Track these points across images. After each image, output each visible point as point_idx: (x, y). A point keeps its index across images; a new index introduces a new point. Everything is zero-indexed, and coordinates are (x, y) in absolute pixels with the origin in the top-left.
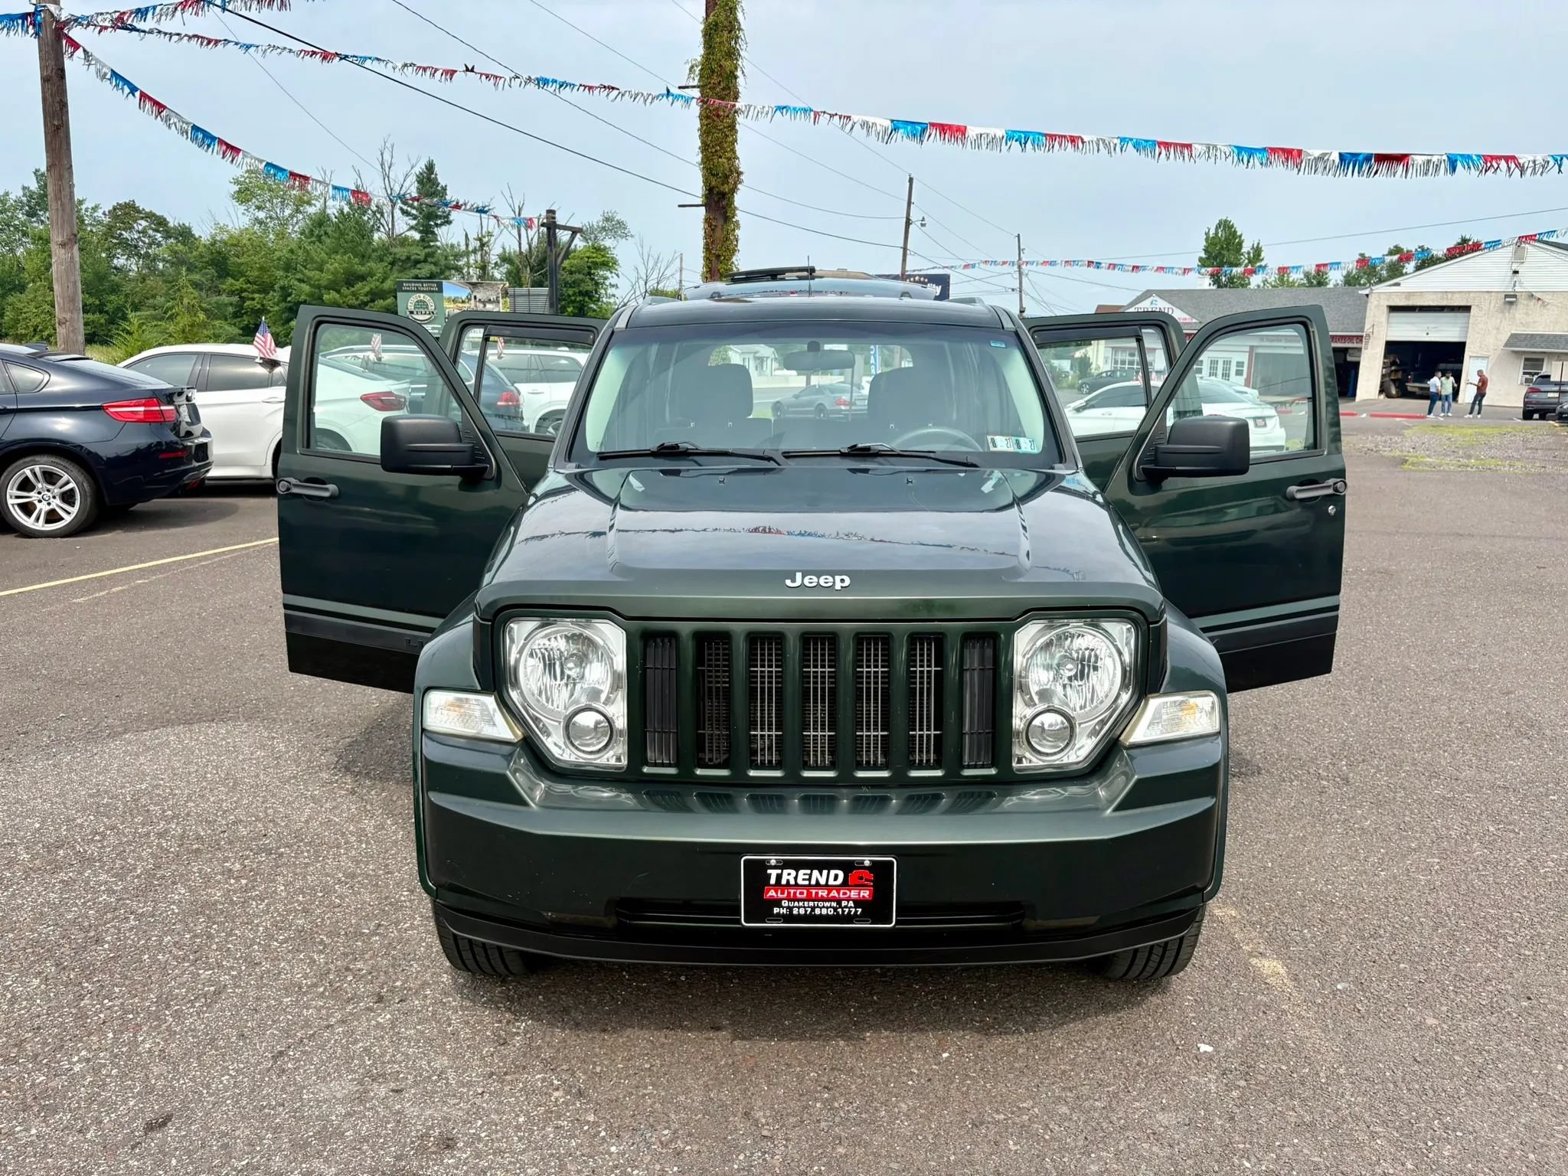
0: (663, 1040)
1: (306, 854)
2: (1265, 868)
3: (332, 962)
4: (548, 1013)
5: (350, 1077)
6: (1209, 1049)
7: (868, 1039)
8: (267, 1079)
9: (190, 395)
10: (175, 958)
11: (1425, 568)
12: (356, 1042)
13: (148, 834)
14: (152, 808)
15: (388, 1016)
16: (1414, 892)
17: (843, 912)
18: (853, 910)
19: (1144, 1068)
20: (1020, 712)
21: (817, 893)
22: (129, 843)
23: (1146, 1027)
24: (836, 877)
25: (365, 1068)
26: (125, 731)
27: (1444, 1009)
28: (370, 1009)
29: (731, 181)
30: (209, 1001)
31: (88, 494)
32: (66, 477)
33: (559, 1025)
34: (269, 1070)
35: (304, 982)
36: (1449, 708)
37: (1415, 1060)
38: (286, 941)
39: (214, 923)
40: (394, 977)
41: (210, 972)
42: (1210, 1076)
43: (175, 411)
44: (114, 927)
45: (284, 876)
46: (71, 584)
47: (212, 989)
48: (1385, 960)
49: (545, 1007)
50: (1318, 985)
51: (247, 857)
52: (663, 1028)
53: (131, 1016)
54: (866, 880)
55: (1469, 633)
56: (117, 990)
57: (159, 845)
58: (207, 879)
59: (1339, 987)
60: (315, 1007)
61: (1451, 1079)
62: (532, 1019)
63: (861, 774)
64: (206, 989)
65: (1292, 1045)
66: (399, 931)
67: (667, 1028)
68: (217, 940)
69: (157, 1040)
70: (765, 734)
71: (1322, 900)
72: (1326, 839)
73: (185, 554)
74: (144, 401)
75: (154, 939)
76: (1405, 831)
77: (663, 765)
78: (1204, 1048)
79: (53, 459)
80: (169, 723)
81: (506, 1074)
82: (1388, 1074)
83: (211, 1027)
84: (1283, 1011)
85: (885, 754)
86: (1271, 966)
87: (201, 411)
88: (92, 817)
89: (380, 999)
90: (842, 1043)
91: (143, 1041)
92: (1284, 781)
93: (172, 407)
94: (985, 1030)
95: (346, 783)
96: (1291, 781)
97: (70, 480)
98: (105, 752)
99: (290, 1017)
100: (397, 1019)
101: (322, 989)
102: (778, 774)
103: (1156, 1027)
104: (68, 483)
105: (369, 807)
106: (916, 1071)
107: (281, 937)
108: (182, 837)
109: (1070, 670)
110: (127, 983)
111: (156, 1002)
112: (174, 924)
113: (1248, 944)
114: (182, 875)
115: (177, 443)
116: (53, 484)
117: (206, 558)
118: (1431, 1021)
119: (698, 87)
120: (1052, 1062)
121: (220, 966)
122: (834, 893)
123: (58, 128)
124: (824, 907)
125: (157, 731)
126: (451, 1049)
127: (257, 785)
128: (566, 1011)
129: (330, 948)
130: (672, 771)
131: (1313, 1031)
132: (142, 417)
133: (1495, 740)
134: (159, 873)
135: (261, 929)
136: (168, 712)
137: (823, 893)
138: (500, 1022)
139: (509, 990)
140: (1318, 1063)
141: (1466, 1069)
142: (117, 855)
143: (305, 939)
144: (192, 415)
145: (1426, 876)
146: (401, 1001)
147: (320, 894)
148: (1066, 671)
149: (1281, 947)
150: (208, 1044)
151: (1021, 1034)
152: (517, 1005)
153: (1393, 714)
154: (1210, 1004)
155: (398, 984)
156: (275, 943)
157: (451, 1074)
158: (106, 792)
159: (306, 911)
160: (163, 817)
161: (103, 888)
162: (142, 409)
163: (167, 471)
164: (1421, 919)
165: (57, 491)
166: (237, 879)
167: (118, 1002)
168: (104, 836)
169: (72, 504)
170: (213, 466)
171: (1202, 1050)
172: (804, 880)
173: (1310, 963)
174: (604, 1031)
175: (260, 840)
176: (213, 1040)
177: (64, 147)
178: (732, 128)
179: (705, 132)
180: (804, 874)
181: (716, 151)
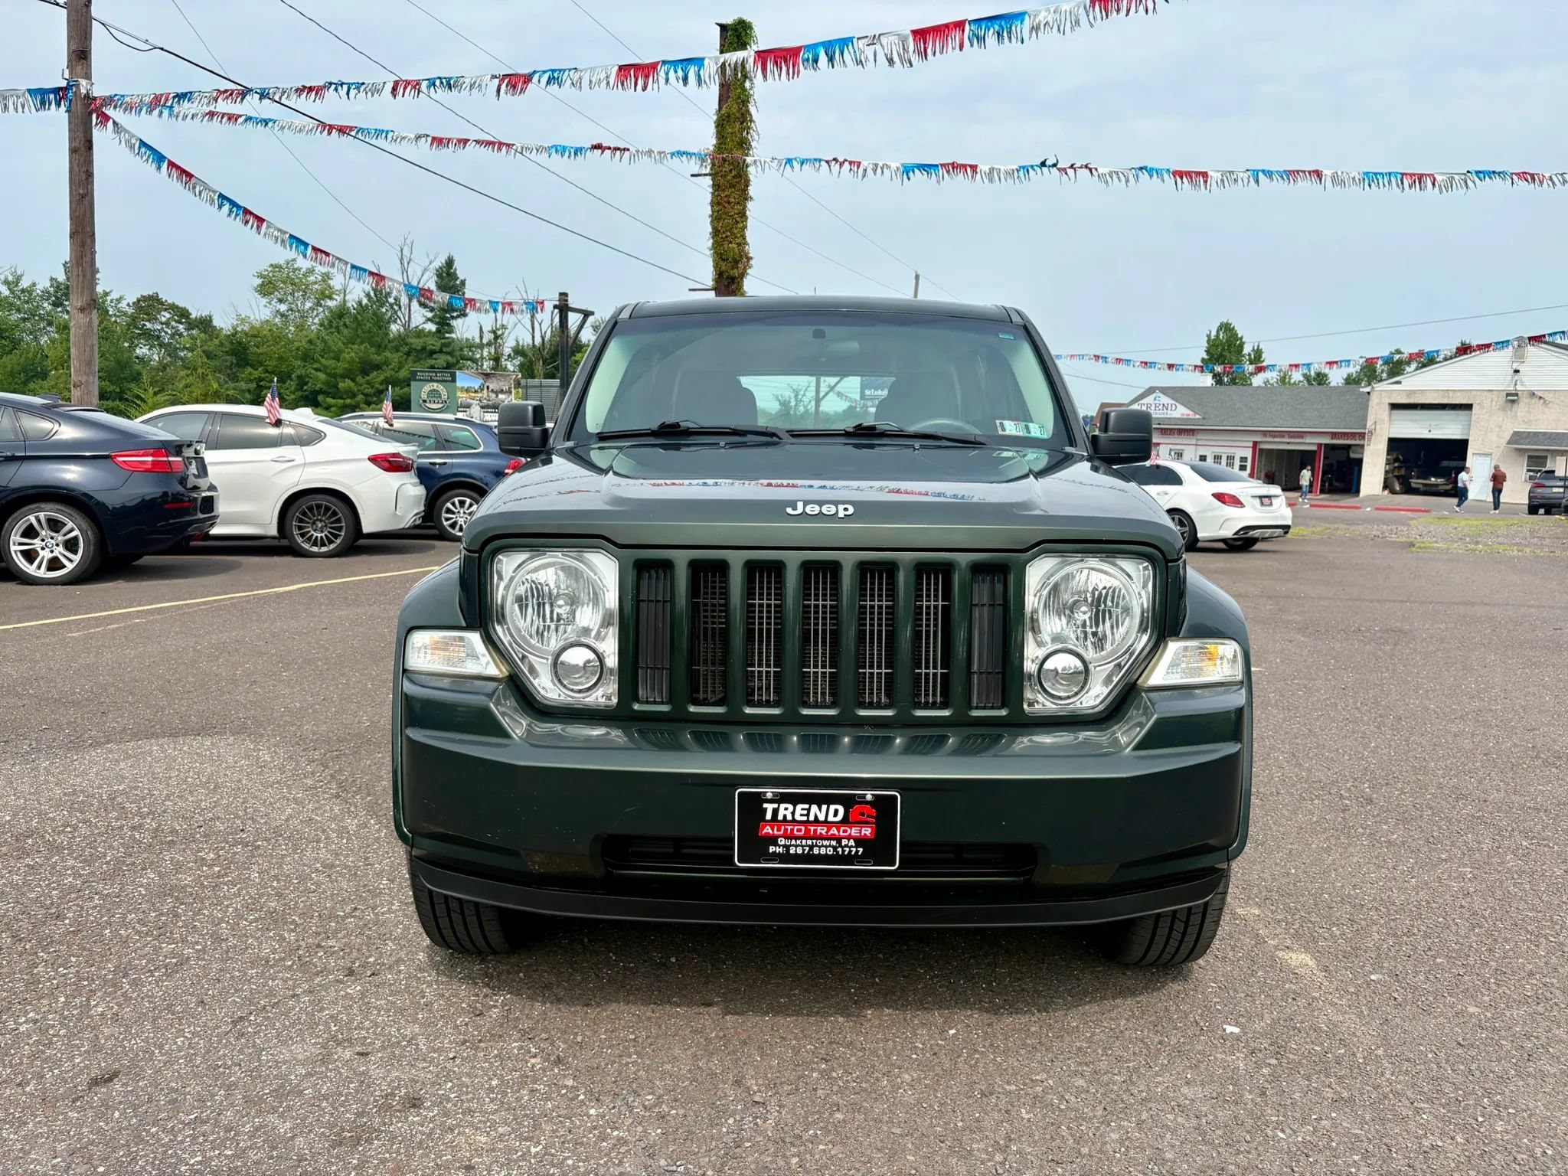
0: (649, 1014)
1: (284, 847)
2: (1288, 874)
3: (303, 940)
4: (528, 989)
5: (313, 1041)
6: (1236, 1030)
7: (869, 1016)
8: (224, 1041)
9: (198, 448)
10: (138, 932)
11: (1440, 628)
12: (322, 1009)
13: (121, 828)
14: (128, 805)
15: (359, 988)
16: (1447, 897)
17: (843, 851)
18: (854, 850)
19: (1166, 1046)
20: (1032, 653)
21: (815, 831)
22: (101, 834)
23: (1167, 1010)
24: (836, 813)
25: (330, 1033)
26: (108, 742)
27: (1486, 998)
28: (341, 982)
29: (741, 264)
30: (169, 971)
31: (92, 542)
32: (70, 525)
33: (540, 999)
34: (227, 1033)
35: (272, 956)
36: (1473, 742)
37: (1460, 1044)
38: (256, 920)
39: (182, 904)
40: (367, 954)
41: (173, 946)
42: (1238, 1055)
43: (182, 463)
44: (77, 905)
45: (259, 865)
46: (68, 621)
47: (174, 960)
48: (1420, 955)
49: (527, 984)
50: (1350, 976)
51: (223, 848)
52: (650, 1004)
53: (86, 983)
54: (869, 816)
55: (1488, 681)
56: (73, 959)
57: (132, 837)
58: (179, 867)
59: (1373, 977)
60: (282, 979)
61: (1499, 1061)
62: (511, 993)
63: (863, 713)
64: (168, 960)
65: (1325, 1028)
66: (376, 915)
67: (655, 1004)
68: (183, 918)
69: (111, 1005)
70: (763, 670)
71: (1350, 903)
72: (1351, 849)
73: (186, 600)
74: (152, 451)
75: (117, 916)
76: (1434, 844)
77: (655, 703)
78: (1229, 1029)
79: (58, 507)
80: (155, 736)
81: (480, 1041)
82: (1430, 1056)
83: (169, 994)
84: (1314, 998)
85: (888, 695)
86: (1299, 959)
87: (209, 469)
88: (65, 813)
89: (351, 972)
90: (841, 1019)
91: (96, 1006)
92: (1304, 799)
93: (180, 459)
94: (994, 1010)
95: (330, 789)
96: (1312, 800)
97: (74, 527)
98: (85, 759)
99: (254, 987)
100: (367, 991)
101: (290, 963)
102: (776, 711)
103: (1179, 1011)
104: (72, 530)
105: (352, 809)
106: (921, 1046)
107: (251, 917)
108: (156, 830)
109: (1085, 613)
110: (85, 953)
111: (114, 971)
112: (140, 904)
113: (1273, 939)
114: (152, 863)
115: (183, 495)
116: (57, 532)
117: (205, 603)
118: (1472, 1010)
119: (710, 175)
120: (1067, 1039)
121: (184, 940)
122: (833, 831)
123: (83, 197)
124: (823, 846)
125: (140, 742)
126: (423, 1018)
127: (239, 789)
128: (548, 987)
129: (302, 927)
130: (665, 708)
131: (1347, 1016)
132: (150, 466)
133: (1523, 769)
134: (129, 861)
135: (231, 909)
136: (153, 726)
137: (822, 830)
138: (477, 995)
139: (489, 968)
140: (1354, 1045)
141: (1514, 1052)
142: (88, 844)
143: (276, 919)
144: (200, 470)
145: (1459, 882)
146: (373, 974)
147: (296, 881)
149: (1309, 942)
150: (165, 1009)
151: (1034, 1014)
152: (494, 981)
153: (1415, 746)
154: (1235, 990)
155: (372, 960)
156: (244, 922)
157: (422, 1042)
158: (82, 792)
159: (279, 895)
160: (139, 813)
161: (69, 872)
162: (150, 459)
163: (171, 521)
164: (1457, 921)
165: (60, 538)
166: (211, 866)
167: (73, 970)
168: (75, 828)
169: (75, 552)
170: (218, 521)
171: (1228, 1031)
172: (801, 815)
173: (1340, 957)
174: (587, 1005)
175: (237, 834)
176: (171, 1006)
177: (88, 216)
178: (743, 215)
179: (716, 218)
180: (802, 809)
181: (727, 237)
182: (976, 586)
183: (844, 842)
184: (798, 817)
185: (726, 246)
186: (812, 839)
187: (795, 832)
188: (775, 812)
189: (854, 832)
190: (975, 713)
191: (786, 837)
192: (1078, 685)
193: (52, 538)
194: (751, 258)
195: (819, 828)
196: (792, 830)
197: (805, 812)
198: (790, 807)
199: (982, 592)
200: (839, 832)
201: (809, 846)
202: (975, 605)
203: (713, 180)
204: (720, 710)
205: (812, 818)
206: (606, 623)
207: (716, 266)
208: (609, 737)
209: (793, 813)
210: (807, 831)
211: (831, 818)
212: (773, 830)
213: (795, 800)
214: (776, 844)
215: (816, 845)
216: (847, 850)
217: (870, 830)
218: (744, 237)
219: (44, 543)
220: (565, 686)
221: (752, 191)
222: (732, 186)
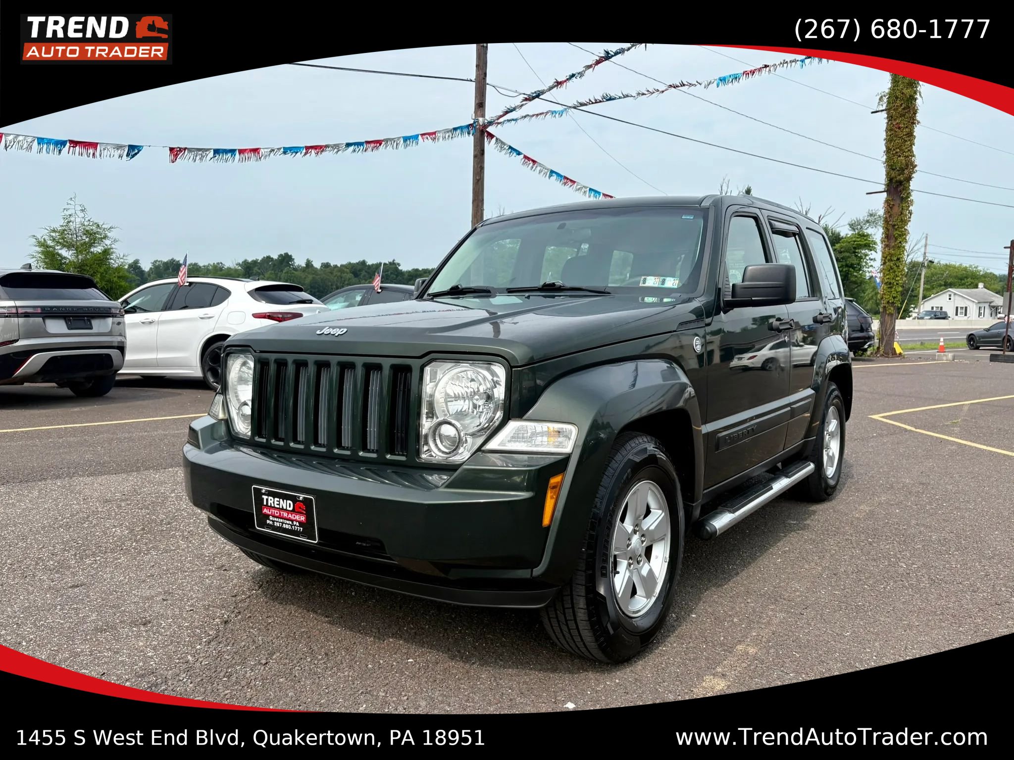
6: (572, 707)
18: (299, 528)
20: (426, 423)
24: (290, 505)
54: (303, 510)
63: (337, 451)
78: (569, 705)
85: (352, 440)
102: (302, 447)
113: (725, 668)
119: (885, 110)
130: (264, 440)
178: (911, 135)
179: (889, 140)
180: (277, 501)
181: (896, 153)
182: (398, 379)
185: (895, 160)
187: (276, 514)
188: (267, 501)
190: (389, 457)
194: (916, 166)
198: (272, 499)
201: (281, 523)
203: (888, 114)
204: (282, 444)
207: (888, 174)
209: (274, 503)
213: (274, 495)
214: (269, 519)
216: (296, 528)
217: (304, 517)
218: (911, 151)
221: (919, 117)
222: (902, 115)
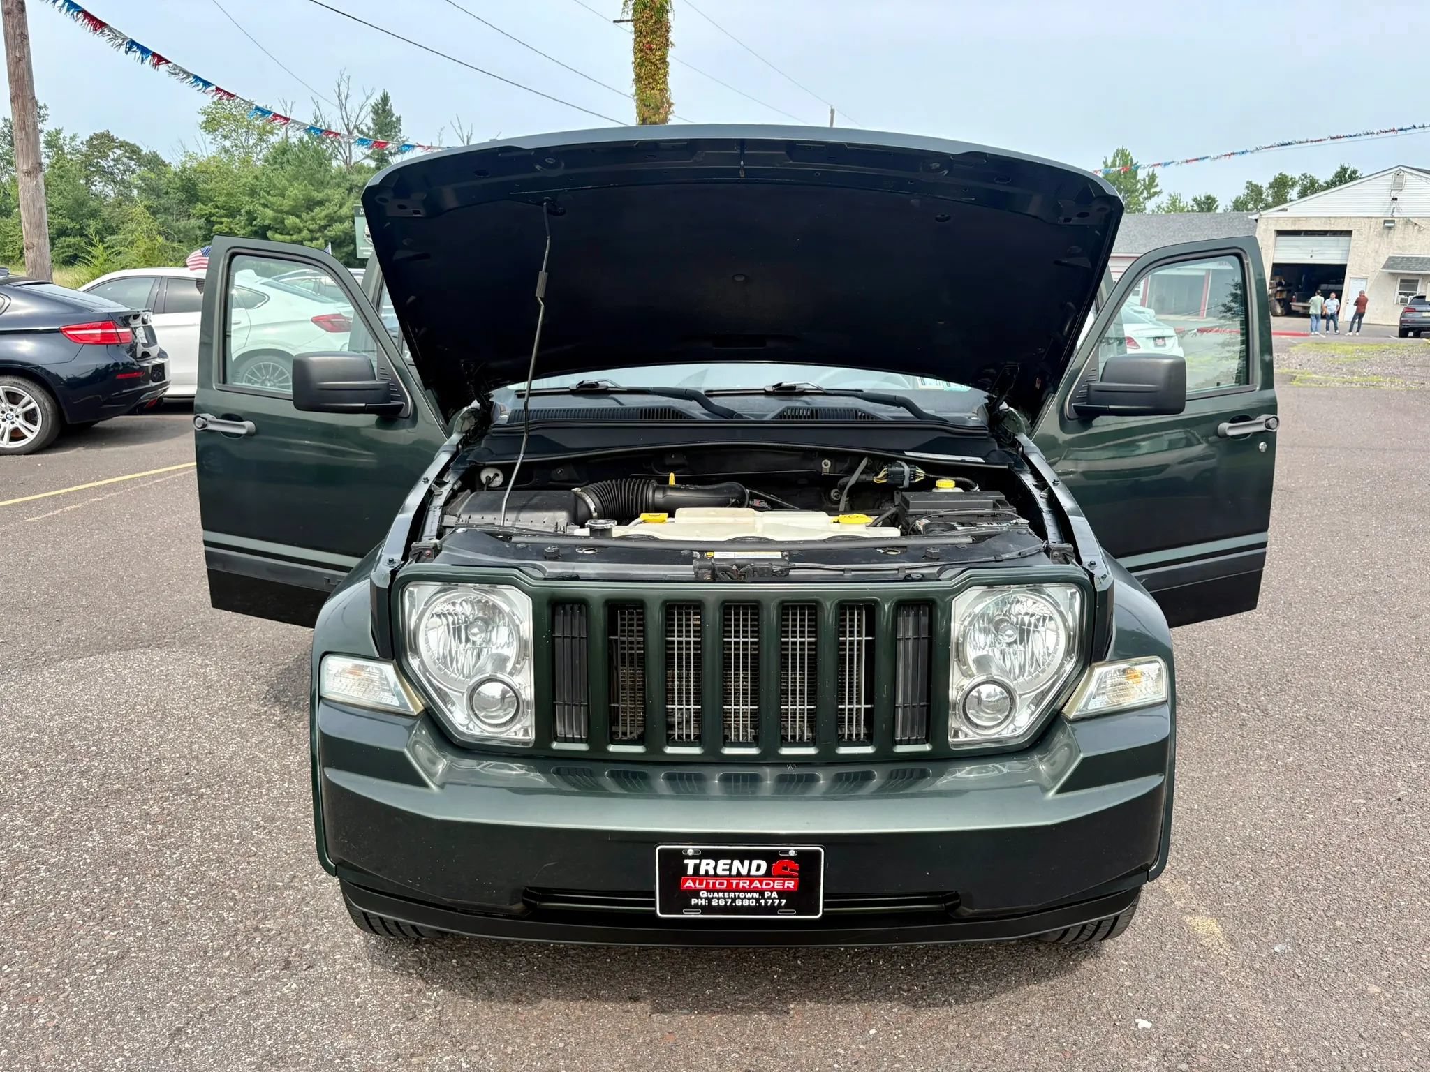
0: (578, 1013)
1: (226, 795)
2: (1191, 810)
3: (241, 922)
4: (461, 980)
5: (248, 1060)
6: (1147, 1025)
7: (792, 1012)
8: (162, 1062)
9: (145, 318)
10: (82, 915)
11: (1323, 486)
12: (258, 1016)
13: (69, 773)
14: (77, 743)
15: (294, 986)
16: (1343, 838)
17: (766, 903)
18: (777, 901)
19: (1081, 1049)
20: (957, 683)
21: (738, 884)
22: (50, 783)
23: (1080, 998)
24: (759, 868)
25: (264, 1049)
26: (61, 660)
27: (1385, 973)
28: (275, 977)
29: (661, 111)
30: (111, 967)
31: (49, 414)
32: (27, 397)
33: (472, 994)
34: (164, 1051)
35: (211, 944)
36: (1360, 634)
37: (1361, 1036)
38: (196, 896)
39: (125, 875)
40: (304, 938)
41: (115, 933)
42: (1150, 1058)
43: (131, 333)
44: (24, 879)
45: (202, 820)
46: (28, 502)
47: (116, 952)
48: (1321, 917)
49: (458, 973)
50: (1255, 946)
51: (167, 799)
52: (578, 999)
53: (29, 985)
54: (791, 870)
55: (1371, 554)
56: (18, 953)
57: (80, 784)
58: (124, 824)
59: (1277, 949)
60: (219, 975)
61: (1401, 1058)
62: (444, 987)
63: (785, 751)
64: (110, 952)
65: (1234, 1020)
66: (314, 883)
67: (584, 998)
68: (126, 895)
69: (53, 1014)
70: (682, 709)
71: (1252, 848)
72: (1251, 778)
73: (141, 471)
74: (100, 324)
75: (62, 893)
76: (1328, 768)
77: (573, 740)
78: (1144, 1024)
79: (15, 380)
80: (105, 649)
81: (412, 1055)
82: (1334, 1053)
83: (110, 998)
84: (1221, 978)
85: (812, 727)
86: (1205, 925)
87: (157, 333)
88: (16, 753)
89: (287, 965)
90: (764, 1017)
91: (38, 1015)
92: (1204, 712)
93: (127, 330)
94: (913, 1001)
95: (274, 715)
96: (1211, 713)
97: (32, 398)
98: (38, 681)
99: (193, 987)
100: (303, 989)
101: (228, 954)
102: (696, 751)
103: (1091, 998)
104: (30, 402)
105: (295, 742)
106: (842, 1052)
107: (192, 892)
108: (104, 776)
109: (1010, 636)
110: (30, 944)
111: (56, 968)
112: (84, 876)
113: (1179, 899)
114: (98, 820)
115: (134, 364)
116: (16, 404)
117: (160, 475)
118: (1373, 989)
119: (632, 21)
120: (985, 1040)
121: (126, 926)
122: (757, 884)
123: (20, 60)
124: (745, 898)
125: (92, 658)
126: (356, 1025)
127: (185, 718)
128: (479, 977)
129: (241, 904)
130: (583, 747)
131: (1253, 1002)
132: (99, 339)
133: (1408, 667)
134: (77, 817)
135: (172, 882)
136: (105, 638)
137: (744, 884)
138: (411, 991)
139: (423, 952)
140: (1261, 1041)
141: (1415, 1047)
142: (37, 796)
143: (216, 892)
144: (149, 338)
145: (1354, 819)
146: (309, 967)
147: (237, 841)
148: (1005, 637)
149: (1215, 903)
150: (105, 1019)
151: (951, 1005)
152: (428, 970)
153: (1305, 639)
154: (1146, 970)
155: (308, 946)
156: (185, 899)
157: (354, 1057)
158: (34, 725)
159: (220, 861)
160: (87, 754)
161: (18, 834)
162: (99, 331)
163: (124, 391)
164: (1354, 869)
165: (19, 410)
166: (154, 824)
167: (16, 968)
168: (26, 775)
169: (35, 423)
170: (170, 386)
171: (1140, 1027)
172: (723, 870)
173: (1244, 921)
174: (518, 1001)
175: (182, 779)
176: (111, 1014)
177: (26, 78)
178: (663, 60)
179: (639, 65)
180: (724, 864)
181: (649, 83)
182: (901, 620)
183: (767, 894)
184: (720, 872)
185: (648, 92)
186: (734, 891)
187: (717, 886)
188: (697, 867)
189: (777, 885)
190: (900, 749)
191: (708, 891)
192: (1004, 712)
193: (12, 410)
194: (672, 104)
195: (741, 882)
196: (714, 884)
197: (728, 867)
198: (712, 863)
199: (907, 627)
200: (761, 884)
201: (732, 898)
202: (900, 639)
203: (635, 26)
204: (639, 749)
205: (734, 872)
206: (521, 655)
208: (528, 777)
209: (715, 869)
210: (730, 884)
211: (753, 872)
212: (694, 883)
213: (716, 856)
214: (698, 897)
215: (739, 898)
216: (770, 901)
217: (793, 883)
218: (665, 83)
219: (4, 415)
220: (482, 721)
221: (672, 36)
222: (653, 32)
